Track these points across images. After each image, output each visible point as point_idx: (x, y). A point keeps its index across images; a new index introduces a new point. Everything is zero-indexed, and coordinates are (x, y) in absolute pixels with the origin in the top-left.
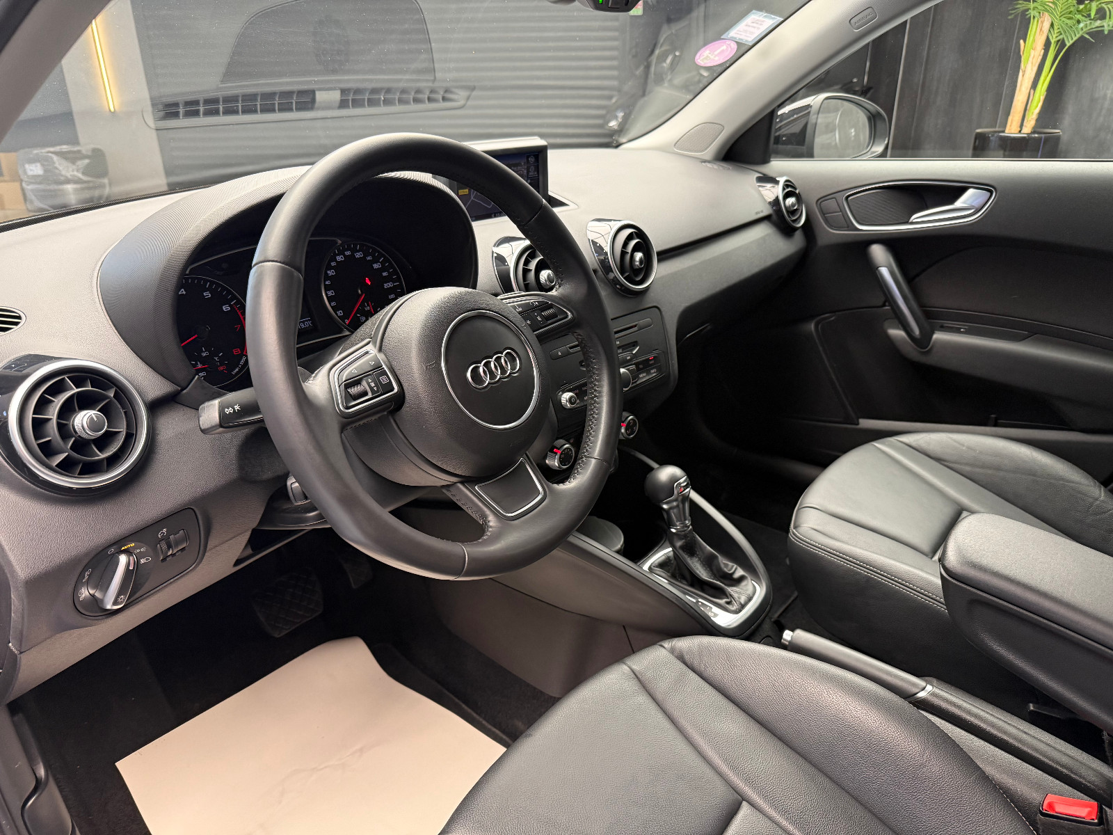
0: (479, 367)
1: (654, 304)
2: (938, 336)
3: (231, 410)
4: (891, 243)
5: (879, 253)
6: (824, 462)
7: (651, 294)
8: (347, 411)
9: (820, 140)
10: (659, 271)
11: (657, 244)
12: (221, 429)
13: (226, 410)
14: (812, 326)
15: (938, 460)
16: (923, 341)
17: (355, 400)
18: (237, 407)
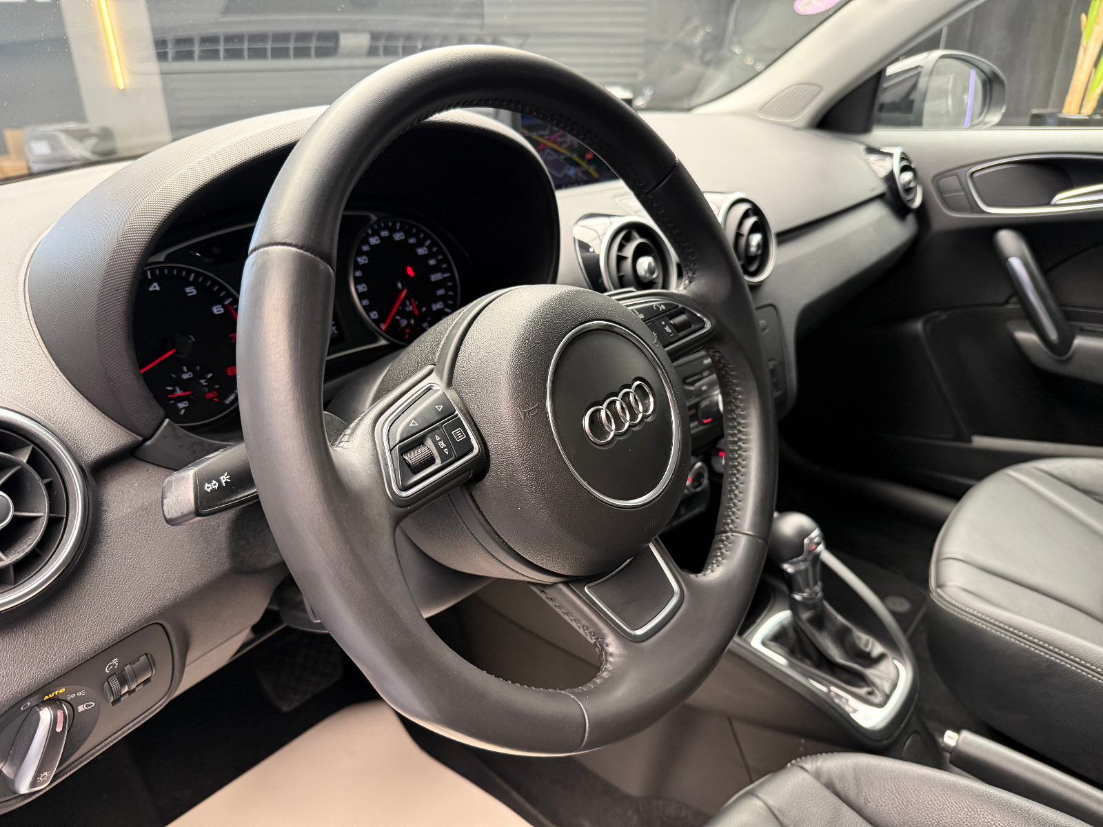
0: (599, 410)
1: (770, 302)
2: (1079, 341)
3: (214, 485)
4: (1024, 228)
5: (1008, 240)
6: (956, 494)
7: (766, 289)
8: (405, 494)
9: (930, 107)
10: (776, 256)
11: (775, 226)
12: (198, 519)
13: (207, 485)
14: (918, 326)
15: (1088, 492)
16: (1061, 348)
17: (415, 472)
18: (225, 479)
